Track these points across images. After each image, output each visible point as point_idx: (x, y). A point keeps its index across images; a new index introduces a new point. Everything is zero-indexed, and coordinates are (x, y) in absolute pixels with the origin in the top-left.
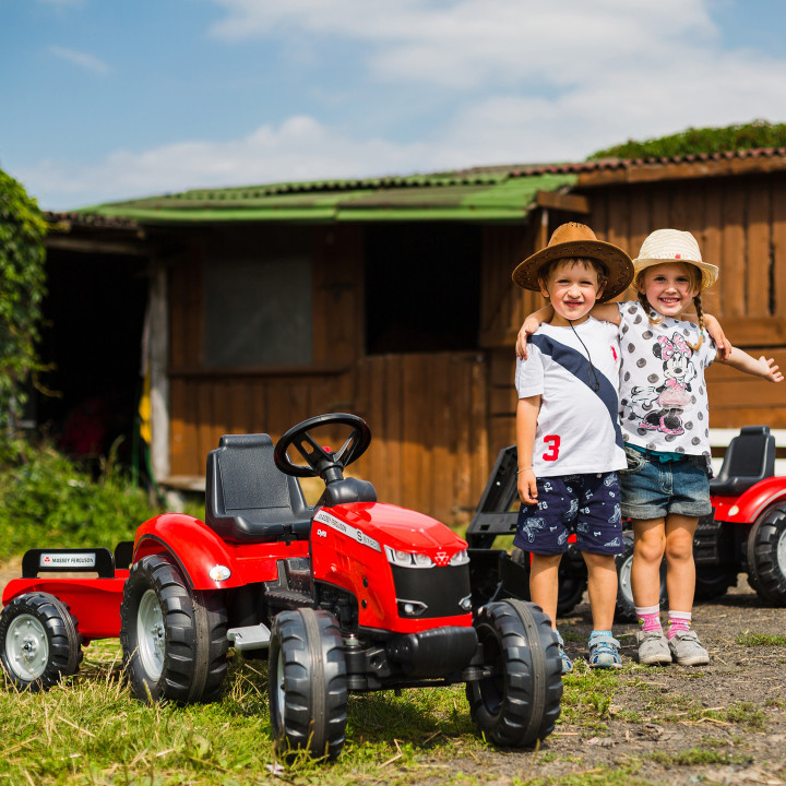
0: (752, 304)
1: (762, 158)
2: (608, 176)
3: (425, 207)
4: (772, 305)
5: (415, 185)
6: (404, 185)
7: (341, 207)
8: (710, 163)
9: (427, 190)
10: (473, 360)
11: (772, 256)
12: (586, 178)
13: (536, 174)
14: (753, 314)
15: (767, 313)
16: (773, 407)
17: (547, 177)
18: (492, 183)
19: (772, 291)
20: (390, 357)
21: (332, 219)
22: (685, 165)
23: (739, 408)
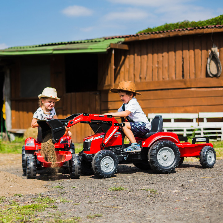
0: (177, 75)
1: (179, 32)
2: (134, 38)
3: (78, 49)
4: (183, 76)
5: (78, 43)
6: (74, 43)
7: (54, 50)
8: (163, 33)
9: (81, 44)
10: (96, 94)
11: (183, 61)
12: (127, 39)
13: (113, 38)
14: (177, 79)
15: (182, 78)
16: (183, 107)
17: (116, 39)
18: (99, 41)
19: (183, 71)
20: (72, 93)
21: (52, 53)
22: (156, 34)
23: (173, 107)
